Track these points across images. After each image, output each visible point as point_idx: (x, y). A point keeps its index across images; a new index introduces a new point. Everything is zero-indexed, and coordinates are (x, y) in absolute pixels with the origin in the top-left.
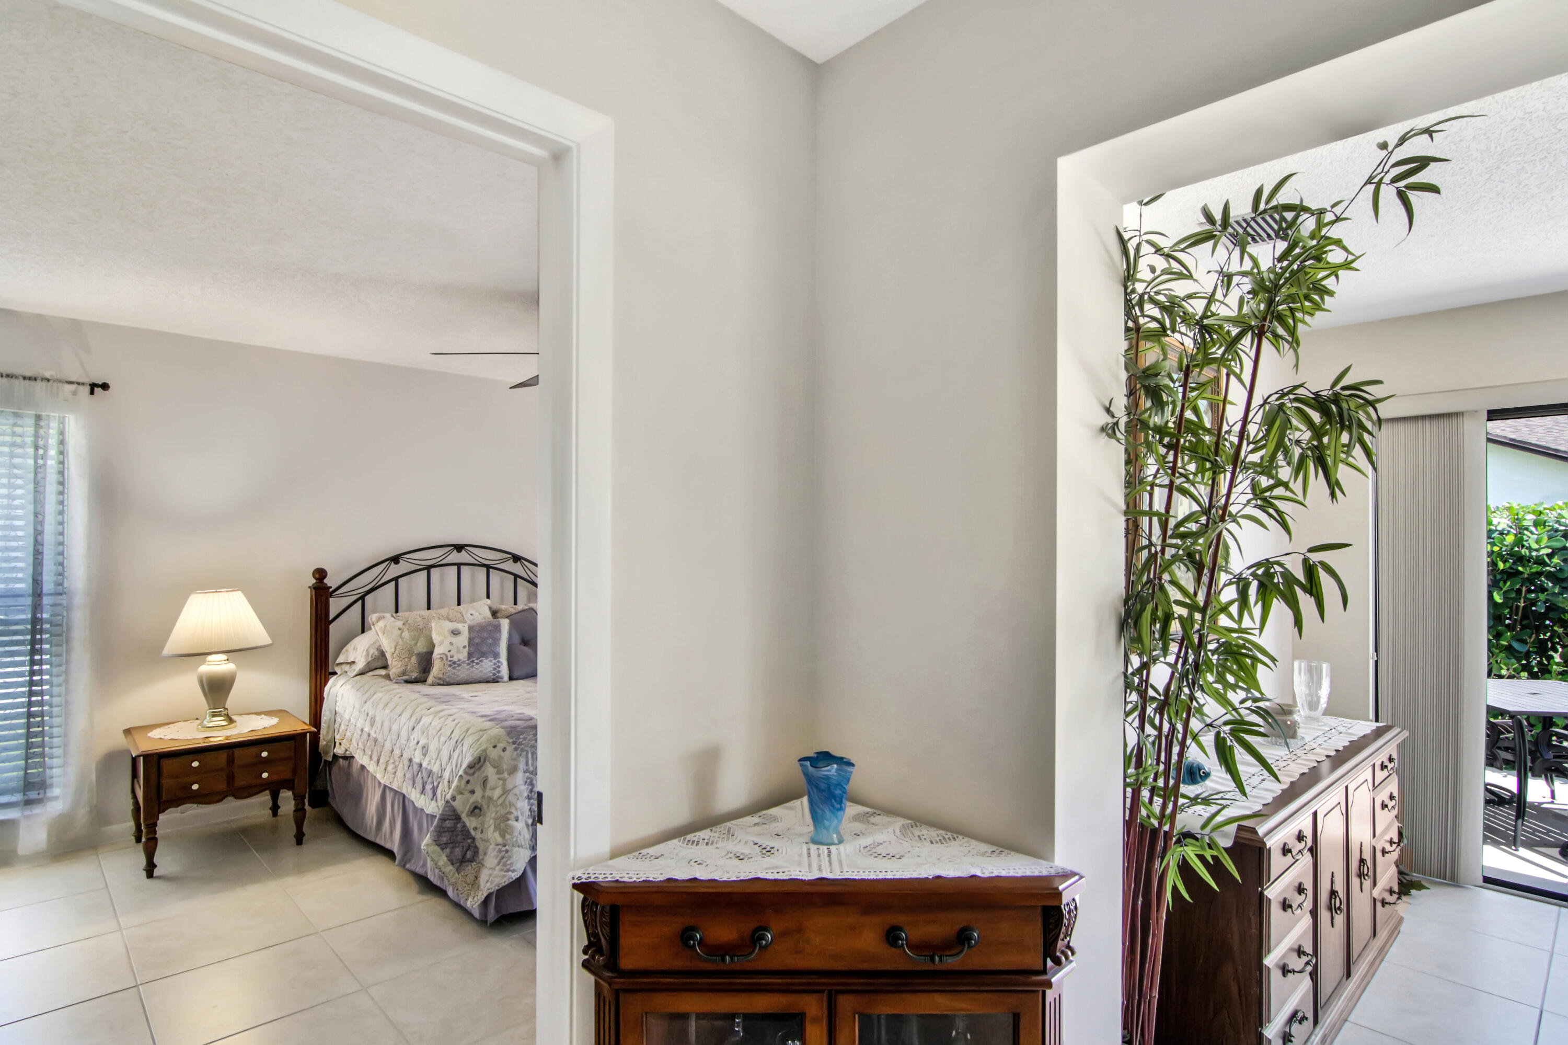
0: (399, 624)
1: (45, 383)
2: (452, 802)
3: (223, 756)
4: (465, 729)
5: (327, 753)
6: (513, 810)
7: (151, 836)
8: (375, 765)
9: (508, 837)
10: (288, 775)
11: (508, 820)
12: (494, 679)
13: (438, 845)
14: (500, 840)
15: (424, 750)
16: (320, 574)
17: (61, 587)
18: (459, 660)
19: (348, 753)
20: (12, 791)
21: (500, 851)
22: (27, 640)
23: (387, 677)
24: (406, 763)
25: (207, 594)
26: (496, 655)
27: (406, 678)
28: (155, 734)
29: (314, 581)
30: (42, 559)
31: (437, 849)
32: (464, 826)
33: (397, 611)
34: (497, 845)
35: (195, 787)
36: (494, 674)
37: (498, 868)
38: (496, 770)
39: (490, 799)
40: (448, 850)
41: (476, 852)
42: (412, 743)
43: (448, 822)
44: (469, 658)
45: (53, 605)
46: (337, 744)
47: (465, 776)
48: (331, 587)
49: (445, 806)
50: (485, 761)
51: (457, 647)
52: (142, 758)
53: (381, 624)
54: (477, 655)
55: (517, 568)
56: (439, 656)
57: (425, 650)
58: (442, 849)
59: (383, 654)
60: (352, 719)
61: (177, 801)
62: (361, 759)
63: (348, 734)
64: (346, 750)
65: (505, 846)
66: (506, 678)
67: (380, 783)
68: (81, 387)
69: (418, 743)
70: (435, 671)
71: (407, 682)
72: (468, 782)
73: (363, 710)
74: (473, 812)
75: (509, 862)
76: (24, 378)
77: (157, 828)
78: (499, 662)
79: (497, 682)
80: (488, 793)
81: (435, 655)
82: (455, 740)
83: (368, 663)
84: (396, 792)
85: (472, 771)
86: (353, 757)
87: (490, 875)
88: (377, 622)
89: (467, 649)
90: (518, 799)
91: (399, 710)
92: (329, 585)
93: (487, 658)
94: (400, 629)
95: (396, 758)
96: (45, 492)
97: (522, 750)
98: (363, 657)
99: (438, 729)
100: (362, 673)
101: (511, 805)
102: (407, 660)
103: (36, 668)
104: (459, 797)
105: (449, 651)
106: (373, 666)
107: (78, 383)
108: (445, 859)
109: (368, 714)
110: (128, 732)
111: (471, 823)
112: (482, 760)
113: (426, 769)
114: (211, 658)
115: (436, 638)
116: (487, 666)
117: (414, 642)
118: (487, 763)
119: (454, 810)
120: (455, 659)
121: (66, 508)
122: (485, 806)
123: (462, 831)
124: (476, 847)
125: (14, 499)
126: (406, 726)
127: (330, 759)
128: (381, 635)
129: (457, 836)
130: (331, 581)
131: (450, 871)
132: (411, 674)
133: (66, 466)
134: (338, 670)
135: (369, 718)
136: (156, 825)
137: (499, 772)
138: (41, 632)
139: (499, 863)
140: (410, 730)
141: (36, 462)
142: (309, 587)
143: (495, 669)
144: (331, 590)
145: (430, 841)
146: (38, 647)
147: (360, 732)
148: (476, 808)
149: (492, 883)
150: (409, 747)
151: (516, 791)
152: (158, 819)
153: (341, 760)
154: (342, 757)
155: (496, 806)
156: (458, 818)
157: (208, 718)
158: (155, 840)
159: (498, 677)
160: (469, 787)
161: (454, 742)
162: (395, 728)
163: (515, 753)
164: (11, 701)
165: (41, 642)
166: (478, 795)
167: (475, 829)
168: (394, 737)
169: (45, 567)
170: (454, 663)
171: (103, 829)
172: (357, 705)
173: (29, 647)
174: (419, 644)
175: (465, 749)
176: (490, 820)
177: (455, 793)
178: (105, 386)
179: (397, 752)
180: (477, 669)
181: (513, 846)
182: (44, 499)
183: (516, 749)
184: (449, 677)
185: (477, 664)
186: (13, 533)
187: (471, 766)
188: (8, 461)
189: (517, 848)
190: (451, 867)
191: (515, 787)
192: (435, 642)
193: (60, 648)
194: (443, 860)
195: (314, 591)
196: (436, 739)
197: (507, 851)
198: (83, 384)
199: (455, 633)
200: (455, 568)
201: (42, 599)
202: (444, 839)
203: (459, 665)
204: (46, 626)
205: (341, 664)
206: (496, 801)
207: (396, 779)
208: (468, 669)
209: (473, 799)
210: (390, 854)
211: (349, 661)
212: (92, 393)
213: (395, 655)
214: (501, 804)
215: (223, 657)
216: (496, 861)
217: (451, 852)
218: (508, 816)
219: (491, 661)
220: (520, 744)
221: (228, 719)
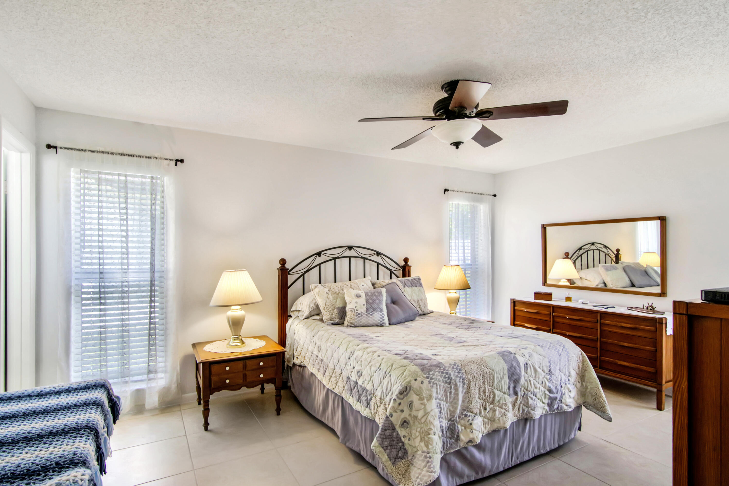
0: (326, 290)
1: (155, 159)
2: (390, 418)
3: (240, 365)
4: (390, 364)
5: (289, 362)
6: (432, 427)
7: (207, 407)
8: (322, 376)
9: (430, 447)
10: (272, 376)
11: (429, 434)
12: (381, 324)
13: (382, 447)
14: (425, 449)
15: (359, 373)
16: (283, 262)
17: (163, 268)
18: (361, 313)
19: (302, 364)
20: (143, 374)
21: (426, 457)
22: (148, 295)
23: (322, 320)
24: (345, 379)
25: (231, 272)
26: (381, 310)
27: (332, 322)
28: (207, 348)
29: (280, 266)
30: (155, 253)
31: (382, 449)
32: (398, 434)
34: (424, 452)
35: (228, 381)
36: (381, 321)
37: (425, 469)
38: (419, 397)
39: (416, 417)
40: (388, 451)
41: (406, 452)
42: (350, 368)
43: (388, 431)
44: (367, 312)
45: (160, 277)
46: (295, 358)
47: (397, 399)
48: (288, 269)
49: (386, 420)
50: (410, 390)
51: (360, 305)
52: (202, 364)
53: (317, 290)
54: (371, 310)
55: (378, 259)
56: (350, 310)
57: (341, 306)
58: (385, 450)
59: (317, 307)
60: (305, 346)
61: (219, 389)
62: (311, 369)
63: (303, 353)
64: (302, 362)
65: (429, 453)
66: (387, 324)
67: (324, 386)
68: (171, 161)
69: (354, 368)
70: (348, 318)
71: (333, 324)
72: (400, 404)
73: (312, 341)
74: (403, 424)
75: (432, 466)
76: (146, 157)
77: (209, 403)
78: (383, 314)
79: (383, 326)
80: (414, 413)
81: (347, 309)
82: (384, 371)
83: (310, 312)
84: (336, 394)
85: (401, 396)
86: (306, 367)
87: (420, 474)
88: (314, 289)
89: (365, 306)
90: (434, 419)
91: (337, 344)
92: (287, 268)
93: (377, 312)
94: (327, 293)
95: (338, 374)
96: (155, 217)
97: (434, 383)
98: (307, 309)
99: (369, 361)
100: (307, 318)
101: (431, 423)
102: (332, 311)
103: (152, 310)
104: (394, 414)
105: (356, 307)
106: (312, 314)
107: (170, 160)
108: (387, 457)
109: (316, 344)
110: (194, 345)
111: (402, 432)
112: (408, 389)
113: (361, 386)
114: (232, 307)
115: (347, 299)
116: (376, 317)
117: (335, 301)
118: (412, 392)
119: (392, 424)
120: (359, 312)
121: (165, 226)
122: (411, 422)
123: (396, 438)
124: (405, 449)
125: (142, 221)
126: (344, 356)
127: (291, 366)
128: (317, 296)
129: (393, 441)
130: (288, 266)
131: (389, 465)
132: (335, 320)
133: (165, 204)
134: (292, 314)
135: (317, 346)
136: (209, 402)
137: (421, 399)
138: (155, 291)
139: (425, 466)
140: (347, 358)
141: (151, 202)
142: (278, 269)
143: (381, 318)
144: (288, 270)
145: (377, 444)
146: (153, 299)
147: (311, 354)
148: (405, 422)
149: (421, 480)
150: (347, 370)
151: (432, 413)
152: (210, 398)
153: (297, 367)
154: (298, 365)
155: (420, 423)
156: (394, 429)
157: (232, 341)
158: (208, 409)
159: (383, 323)
160: (401, 408)
161: (383, 373)
162: (336, 355)
163: (430, 385)
164: (142, 327)
165: (154, 296)
166: (405, 414)
167: (404, 437)
168: (336, 361)
169: (156, 257)
170: (359, 314)
171: (184, 395)
172: (308, 337)
173: (149, 299)
174: (338, 302)
175: (393, 379)
176: (416, 432)
177: (392, 411)
178: (182, 161)
179: (338, 371)
180: (372, 318)
181: (434, 453)
182: (155, 221)
183: (430, 382)
184: (356, 322)
185: (372, 315)
186: (142, 239)
187: (401, 393)
188: (139, 202)
189: (436, 455)
190: (389, 462)
191: (432, 410)
192: (347, 301)
193: (163, 299)
194: (385, 457)
195: (280, 271)
196: (368, 367)
197: (430, 458)
198: (172, 160)
199: (358, 296)
200: (348, 258)
201: (155, 274)
202: (386, 443)
203: (362, 315)
204: (157, 288)
205: (294, 311)
206: (421, 420)
207: (337, 387)
208: (367, 318)
209: (403, 415)
210: (332, 431)
211: (298, 310)
212: (176, 165)
213: (325, 308)
214: (424, 422)
215: (239, 307)
216: (423, 464)
217: (390, 452)
218: (429, 432)
219: (379, 313)
220: (432, 379)
221: (242, 342)
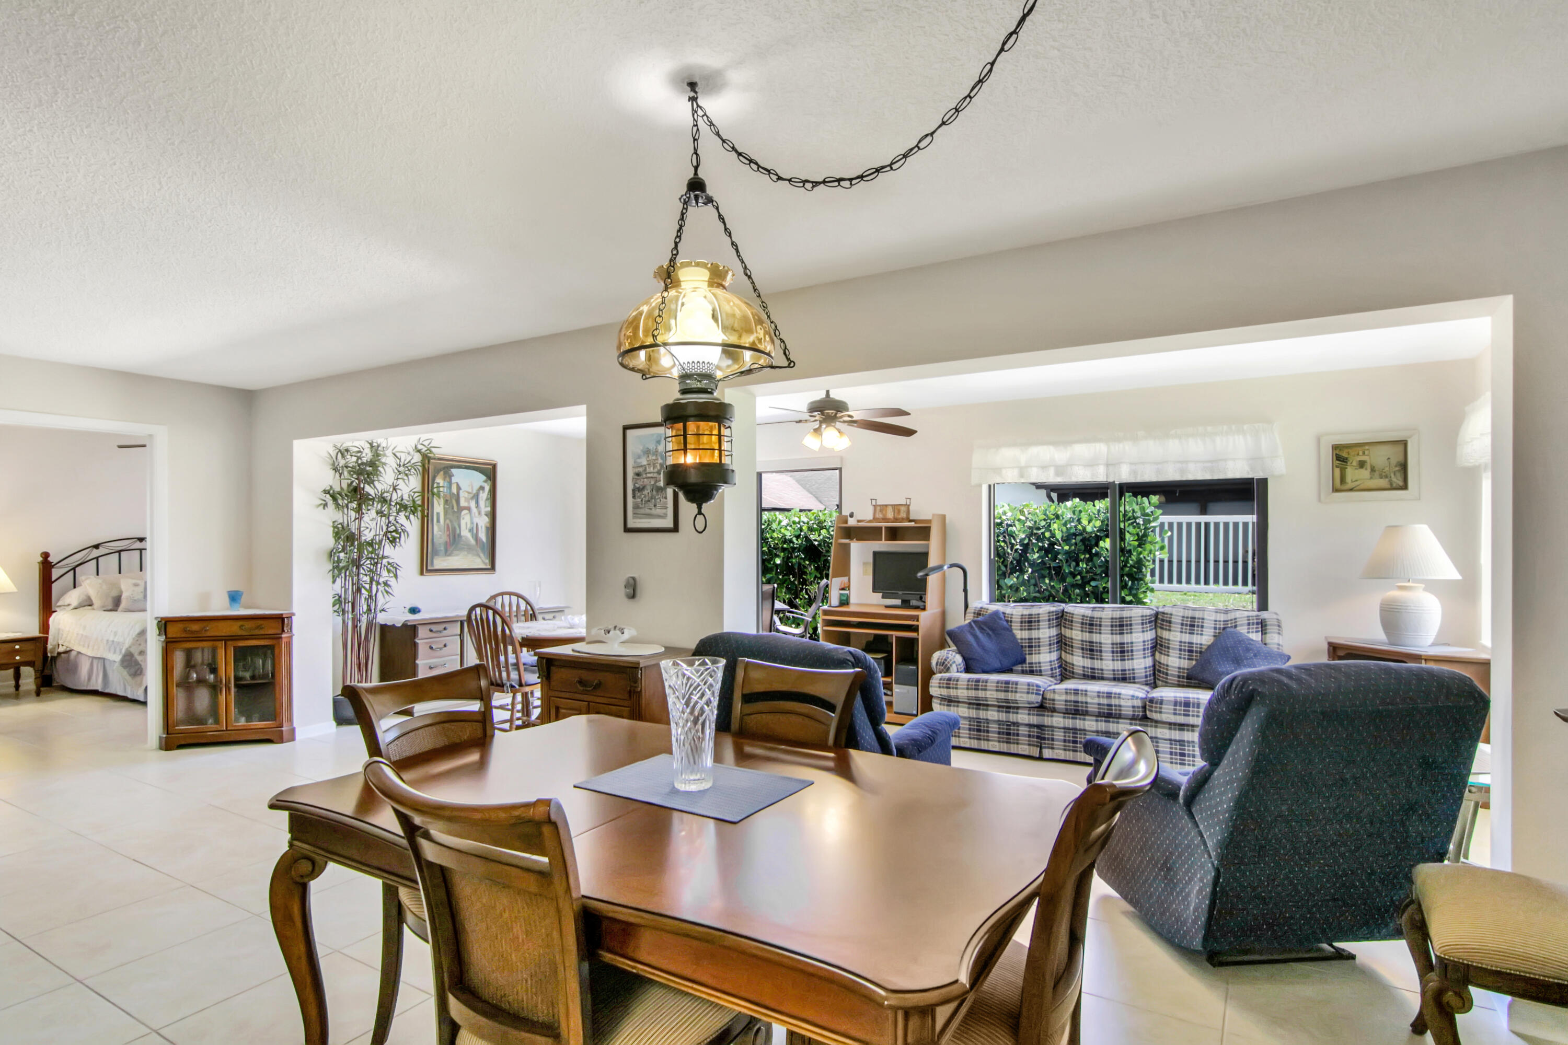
2: (129, 650)
5: (53, 652)
8: (86, 649)
10: (31, 660)
13: (122, 672)
15: (115, 635)
16: (46, 555)
18: (139, 599)
19: (68, 648)
23: (93, 609)
24: (105, 643)
27: (104, 609)
29: (41, 559)
32: (136, 661)
33: (98, 574)
41: (142, 670)
42: (109, 634)
43: (126, 660)
46: (60, 646)
47: (136, 639)
49: (125, 653)
50: (145, 631)
53: (88, 581)
56: (126, 597)
57: (117, 595)
59: (89, 598)
62: (76, 649)
67: (89, 657)
69: (112, 634)
70: (124, 604)
71: (105, 611)
73: (79, 625)
74: (140, 653)
81: (123, 597)
83: (79, 603)
84: (99, 658)
85: (139, 635)
86: (71, 651)
88: (84, 581)
89: (143, 593)
92: (52, 562)
94: (100, 585)
95: (100, 643)
98: (76, 601)
100: (75, 608)
102: (105, 601)
105: (132, 594)
106: (83, 605)
111: (139, 658)
113: (115, 642)
115: (123, 587)
117: (109, 591)
120: (136, 598)
123: (132, 662)
127: (55, 655)
128: (87, 589)
129: (131, 665)
130: (53, 560)
132: (108, 607)
134: (57, 609)
142: (39, 562)
144: (53, 564)
150: (107, 636)
153: (62, 655)
154: (63, 653)
160: (138, 643)
172: (75, 625)
174: (113, 592)
179: (100, 640)
184: (132, 607)
192: (123, 590)
195: (41, 564)
200: (139, 551)
202: (125, 668)
205: (60, 606)
207: (99, 652)
210: (95, 693)
211: (66, 604)
213: (97, 598)
